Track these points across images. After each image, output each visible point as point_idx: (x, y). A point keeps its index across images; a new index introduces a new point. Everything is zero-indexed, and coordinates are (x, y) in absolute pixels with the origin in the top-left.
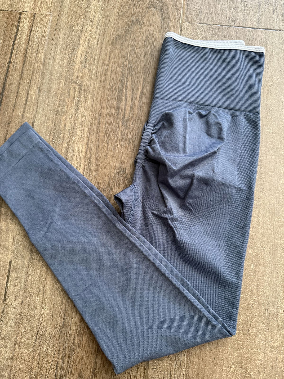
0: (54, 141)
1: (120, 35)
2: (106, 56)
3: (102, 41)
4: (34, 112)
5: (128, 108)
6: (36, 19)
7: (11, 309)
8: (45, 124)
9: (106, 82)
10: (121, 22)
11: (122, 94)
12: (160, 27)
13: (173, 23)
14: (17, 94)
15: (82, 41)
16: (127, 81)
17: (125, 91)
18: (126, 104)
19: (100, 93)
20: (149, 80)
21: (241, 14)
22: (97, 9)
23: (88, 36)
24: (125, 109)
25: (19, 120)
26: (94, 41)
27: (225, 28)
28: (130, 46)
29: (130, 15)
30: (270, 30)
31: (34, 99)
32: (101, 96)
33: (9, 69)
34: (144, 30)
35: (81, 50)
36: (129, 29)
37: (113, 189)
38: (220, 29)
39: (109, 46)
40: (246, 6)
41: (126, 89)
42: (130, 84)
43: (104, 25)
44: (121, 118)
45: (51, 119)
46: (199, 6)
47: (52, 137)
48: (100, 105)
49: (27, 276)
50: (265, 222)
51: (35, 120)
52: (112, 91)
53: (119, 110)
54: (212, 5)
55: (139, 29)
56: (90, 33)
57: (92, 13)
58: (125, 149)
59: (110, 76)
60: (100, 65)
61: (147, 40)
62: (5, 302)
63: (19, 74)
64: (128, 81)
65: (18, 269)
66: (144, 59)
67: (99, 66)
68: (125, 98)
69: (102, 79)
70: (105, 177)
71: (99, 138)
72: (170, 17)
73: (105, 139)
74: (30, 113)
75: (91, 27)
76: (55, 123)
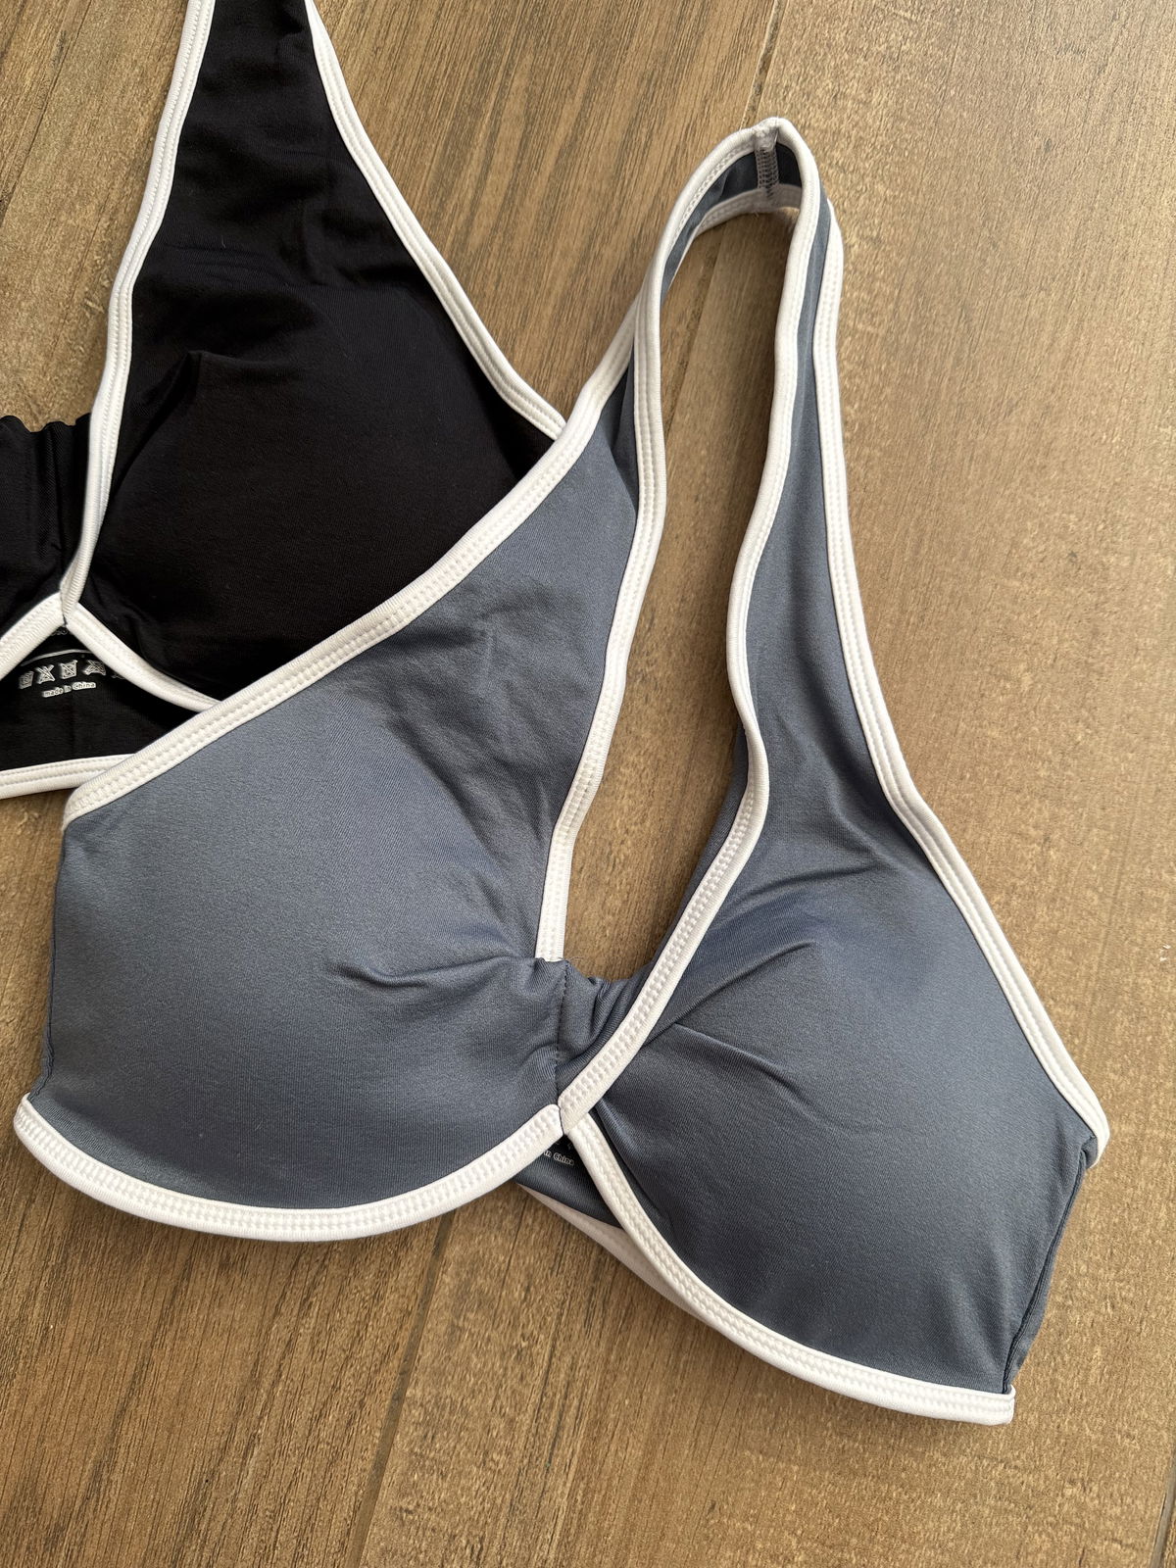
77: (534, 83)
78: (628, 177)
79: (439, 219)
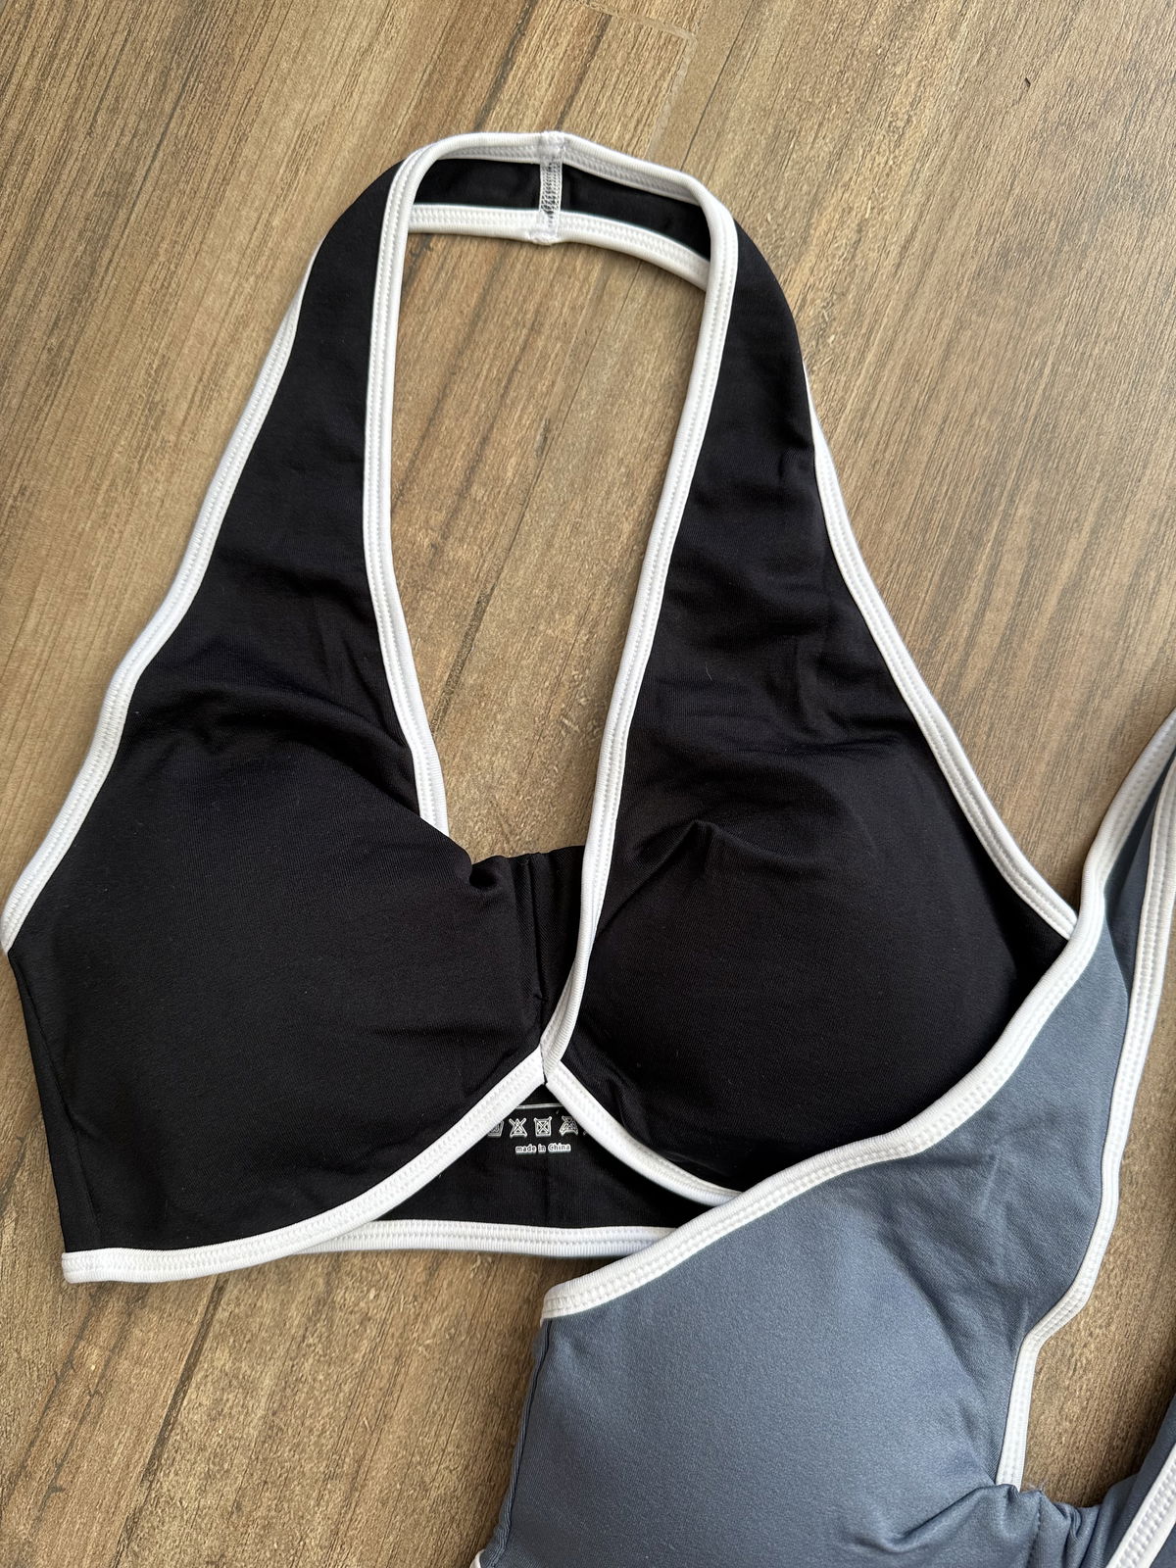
0: (566, 722)
1: (1027, 240)
3: (930, 250)
4: (496, 544)
5: (987, 639)
6: (609, 46)
7: (176, 1523)
8: (542, 628)
9: (900, 478)
11: (971, 564)
14: (428, 429)
15: (824, 226)
16: (1012, 501)
18: (980, 616)
20: (1127, 521)
23: (863, 205)
25: (412, 567)
26: (885, 239)
31: (510, 474)
33: (413, 280)
35: (807, 271)
41: (999, 542)
43: (955, 170)
45: (576, 605)
47: (563, 701)
49: (288, 1383)
51: (495, 592)
53: (935, 641)
56: (873, 192)
57: (903, 89)
60: (891, 377)
62: (152, 1482)
63: (458, 321)
64: (1021, 499)
65: (248, 1337)
66: (1127, 403)
68: (982, 585)
69: (887, 455)
74: (476, 548)
75: (887, 162)
76: (590, 632)
77: (1040, 513)
78: (1133, 625)
79: (931, 657)
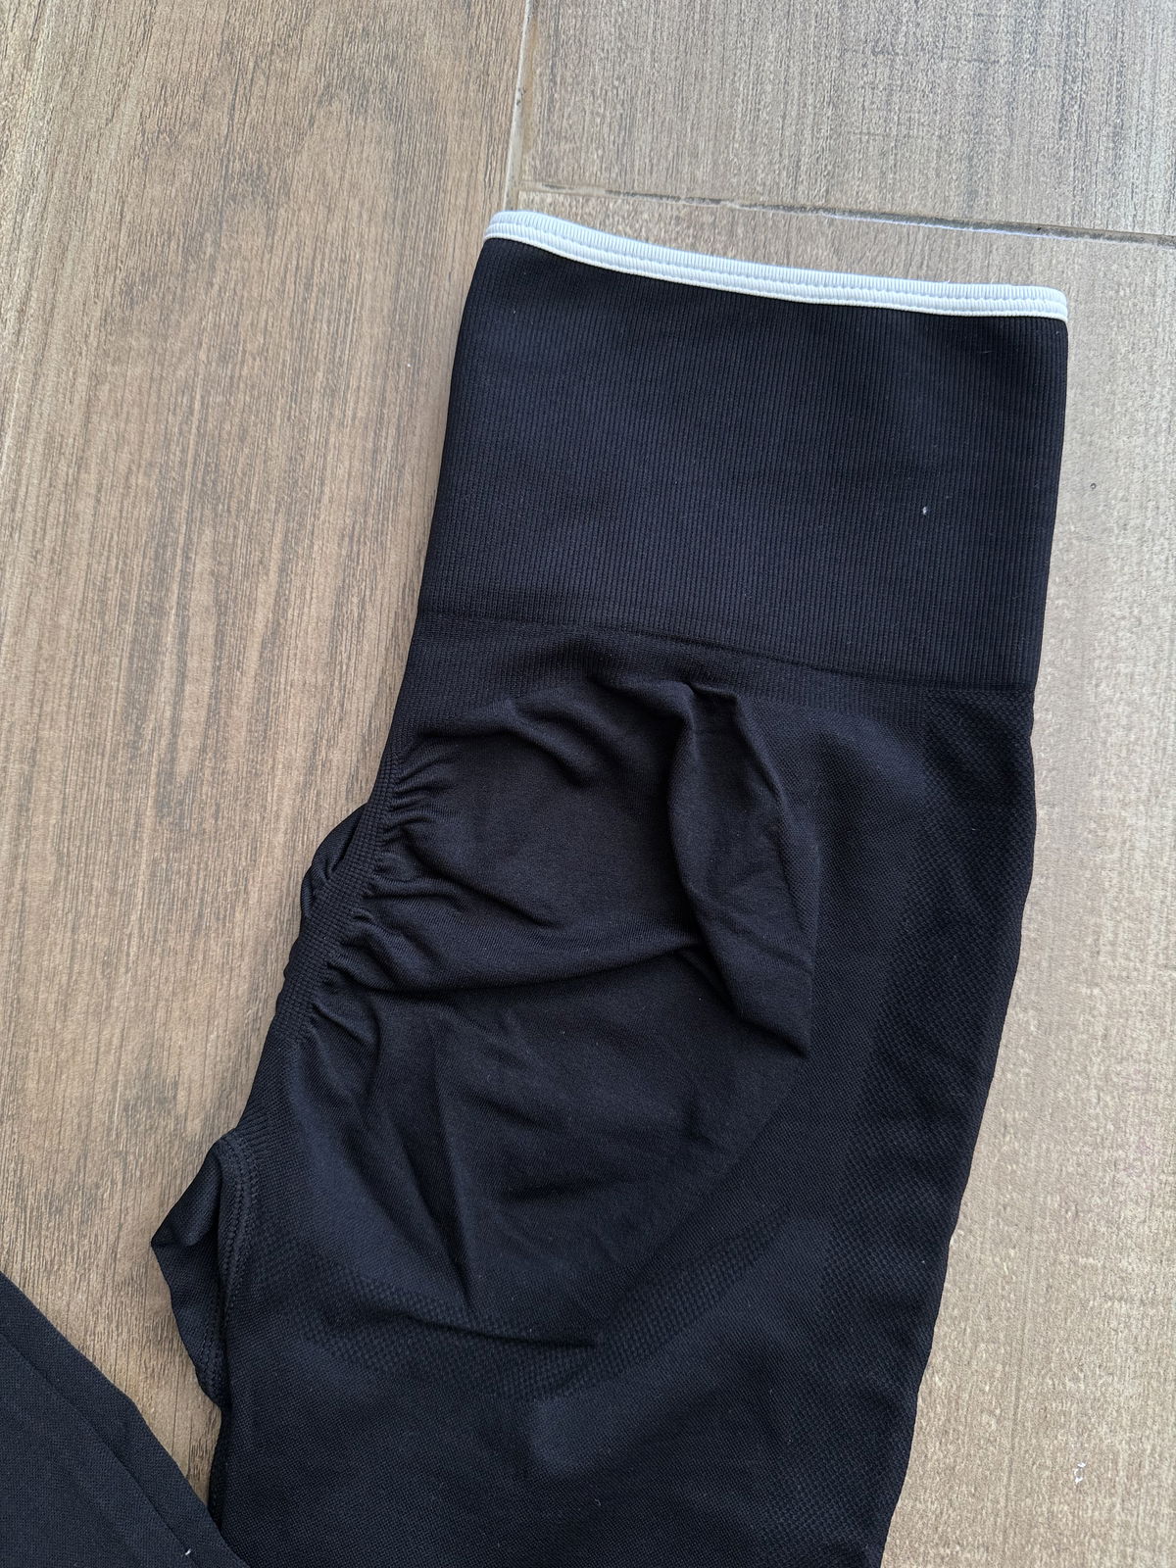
2: (67, 401)
10: (155, 191)
12: (385, 218)
13: (464, 195)
17: (177, 615)
19: (32, 631)
21: (865, 131)
22: (18, 106)
24: (176, 723)
27: (770, 223)
28: (205, 340)
29: (212, 144)
30: (1038, 236)
32: (40, 647)
34: (293, 234)
36: (202, 235)
37: (106, 1205)
38: (740, 231)
39: (86, 342)
40: (899, 82)
42: (205, 576)
44: (153, 777)
46: (616, 83)
48: (32, 701)
50: (966, 1396)
52: (102, 614)
54: (696, 78)
55: (263, 231)
58: (171, 966)
59: (88, 526)
61: (305, 300)
67: (28, 461)
70: (56, 1131)
71: (27, 899)
72: (444, 152)
73: (60, 905)
